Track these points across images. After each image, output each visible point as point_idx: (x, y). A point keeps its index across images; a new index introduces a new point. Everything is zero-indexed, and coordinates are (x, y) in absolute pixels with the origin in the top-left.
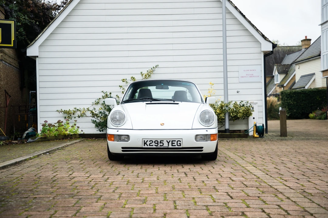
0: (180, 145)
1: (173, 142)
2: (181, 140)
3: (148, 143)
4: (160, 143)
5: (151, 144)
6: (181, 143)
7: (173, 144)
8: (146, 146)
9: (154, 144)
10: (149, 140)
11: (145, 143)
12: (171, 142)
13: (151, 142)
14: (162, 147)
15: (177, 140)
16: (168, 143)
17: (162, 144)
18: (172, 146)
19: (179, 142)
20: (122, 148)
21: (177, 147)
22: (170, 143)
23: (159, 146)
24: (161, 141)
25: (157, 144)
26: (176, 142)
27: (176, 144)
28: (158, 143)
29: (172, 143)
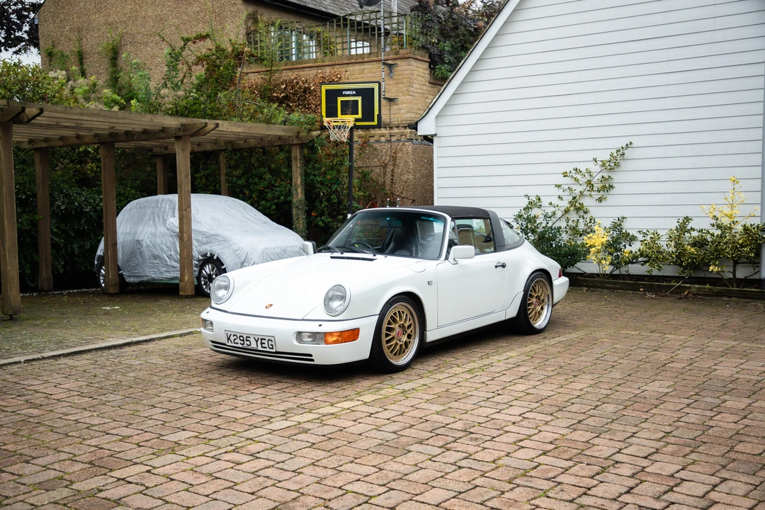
0: (273, 348)
1: (263, 341)
2: (272, 339)
3: (232, 338)
4: (247, 340)
5: (236, 341)
6: (273, 343)
7: (263, 345)
8: (230, 344)
9: (238, 341)
10: (233, 334)
11: (229, 339)
12: (260, 340)
13: (235, 337)
14: (249, 347)
15: (267, 338)
16: (257, 341)
17: (248, 343)
18: (262, 347)
19: (270, 342)
20: (213, 342)
21: (268, 350)
22: (259, 342)
23: (245, 345)
24: (247, 337)
25: (242, 342)
26: (266, 342)
27: (266, 345)
28: (243, 340)
29: (262, 343)
